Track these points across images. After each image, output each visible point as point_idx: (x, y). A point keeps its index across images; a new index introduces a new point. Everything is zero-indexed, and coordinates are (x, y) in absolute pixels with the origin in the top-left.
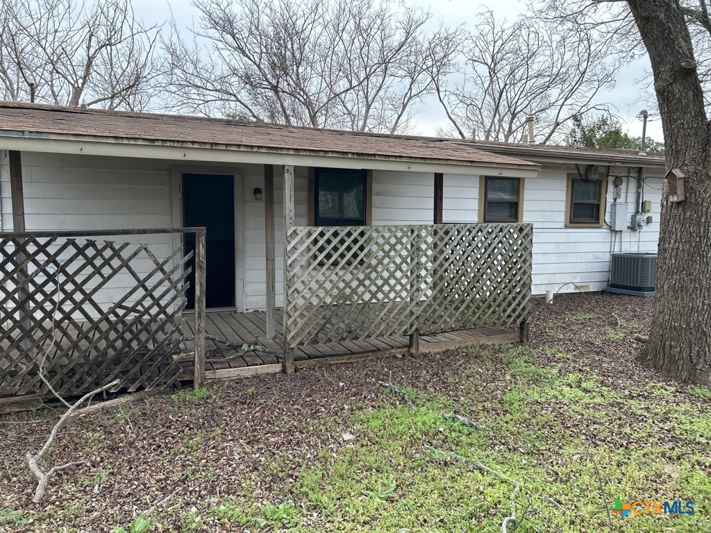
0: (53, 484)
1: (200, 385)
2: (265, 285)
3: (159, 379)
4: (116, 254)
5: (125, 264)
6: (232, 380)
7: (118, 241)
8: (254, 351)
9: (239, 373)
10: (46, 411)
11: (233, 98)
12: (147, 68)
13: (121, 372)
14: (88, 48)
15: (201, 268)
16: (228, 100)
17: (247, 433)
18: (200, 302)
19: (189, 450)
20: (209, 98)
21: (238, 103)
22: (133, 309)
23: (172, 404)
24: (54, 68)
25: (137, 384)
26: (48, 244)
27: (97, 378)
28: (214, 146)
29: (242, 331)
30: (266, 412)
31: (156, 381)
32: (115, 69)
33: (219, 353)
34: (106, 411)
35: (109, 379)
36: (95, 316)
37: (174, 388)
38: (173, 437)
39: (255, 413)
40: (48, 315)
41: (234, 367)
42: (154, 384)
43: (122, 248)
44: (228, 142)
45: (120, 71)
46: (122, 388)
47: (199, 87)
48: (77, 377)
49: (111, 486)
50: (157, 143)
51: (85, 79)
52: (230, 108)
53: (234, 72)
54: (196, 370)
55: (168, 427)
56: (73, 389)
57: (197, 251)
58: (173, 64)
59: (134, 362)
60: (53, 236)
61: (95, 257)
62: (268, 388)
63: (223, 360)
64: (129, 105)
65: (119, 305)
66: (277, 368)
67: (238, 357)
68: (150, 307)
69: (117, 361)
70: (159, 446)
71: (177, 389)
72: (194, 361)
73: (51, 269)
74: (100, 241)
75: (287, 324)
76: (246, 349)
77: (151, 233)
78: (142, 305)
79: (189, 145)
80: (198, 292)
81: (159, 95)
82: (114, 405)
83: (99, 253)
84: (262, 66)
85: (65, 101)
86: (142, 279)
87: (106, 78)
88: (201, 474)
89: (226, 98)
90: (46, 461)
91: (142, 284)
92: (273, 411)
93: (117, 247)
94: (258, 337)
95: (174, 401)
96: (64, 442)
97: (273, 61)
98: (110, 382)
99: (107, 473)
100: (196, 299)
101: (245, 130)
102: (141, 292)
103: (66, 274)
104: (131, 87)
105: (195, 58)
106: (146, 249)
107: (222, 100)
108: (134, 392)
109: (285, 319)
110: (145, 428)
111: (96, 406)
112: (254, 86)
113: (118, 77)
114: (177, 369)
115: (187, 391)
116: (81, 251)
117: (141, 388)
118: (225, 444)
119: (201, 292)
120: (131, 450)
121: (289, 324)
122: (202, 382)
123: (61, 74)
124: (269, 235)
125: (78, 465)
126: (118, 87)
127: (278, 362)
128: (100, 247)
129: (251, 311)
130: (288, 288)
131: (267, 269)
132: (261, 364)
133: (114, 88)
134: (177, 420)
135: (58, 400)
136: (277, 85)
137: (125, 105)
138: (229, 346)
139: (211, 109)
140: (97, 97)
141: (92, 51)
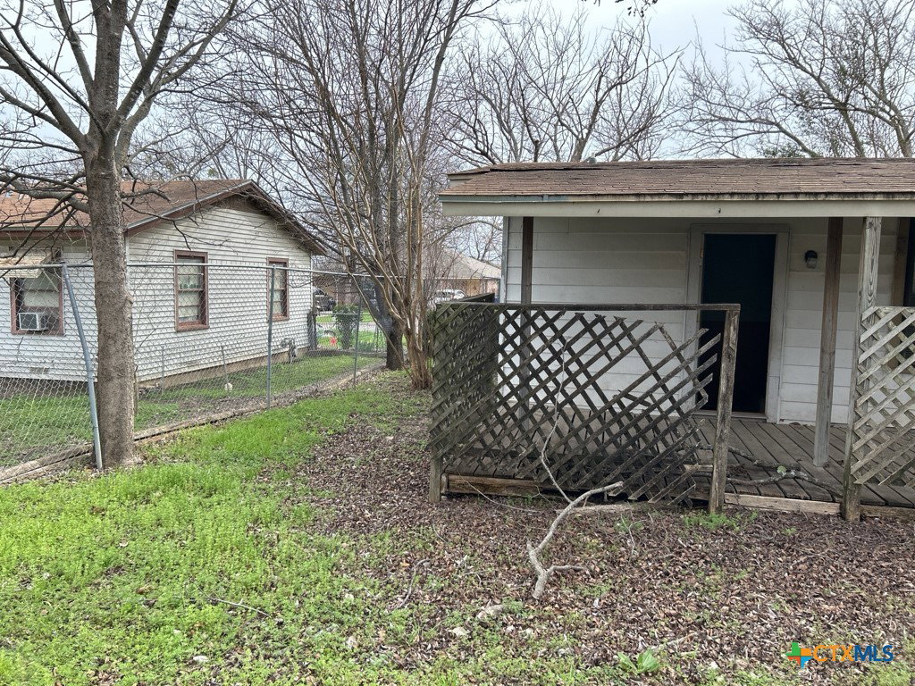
0: (552, 584)
1: (717, 509)
2: (816, 389)
3: (666, 491)
4: (627, 332)
5: (636, 346)
6: (762, 512)
7: (630, 317)
8: (795, 478)
9: (773, 504)
10: (541, 502)
11: (775, 129)
12: (661, 105)
13: (623, 474)
14: (597, 91)
15: (729, 356)
16: (768, 132)
17: (786, 587)
18: (725, 400)
19: (706, 588)
20: (740, 132)
21: (782, 134)
22: (641, 401)
23: (682, 525)
24: (559, 120)
25: (639, 492)
26: (556, 317)
27: (595, 476)
28: (760, 197)
29: (776, 449)
30: (815, 566)
31: (662, 493)
32: (623, 112)
33: (744, 472)
34: (605, 517)
35: (608, 479)
36: (599, 404)
37: (684, 506)
38: (683, 567)
39: (798, 564)
40: (551, 396)
41: (766, 495)
42: (659, 496)
43: (633, 326)
44: (780, 191)
45: (629, 113)
46: (622, 493)
47: (727, 120)
48: (575, 470)
49: (613, 604)
50: (685, 199)
51: (590, 128)
52: (769, 142)
53: (781, 92)
54: (713, 490)
55: (677, 553)
56: (570, 483)
57: (726, 334)
58: (695, 95)
59: (638, 464)
60: (562, 309)
61: (603, 335)
62: (817, 534)
63: (750, 482)
64: (637, 153)
65: (626, 394)
66: (831, 509)
67: (771, 483)
68: (662, 401)
69: (618, 460)
70: (667, 574)
71: (688, 508)
72: (712, 477)
73: (557, 345)
74: (610, 317)
75: (851, 448)
76: (784, 474)
77: (669, 309)
78: (652, 397)
79: (727, 198)
80: (723, 388)
81: (673, 136)
82: (612, 511)
83: (608, 331)
84: (823, 78)
85: (566, 157)
86: (654, 365)
87: (613, 123)
88: (722, 623)
89: (765, 130)
90: (544, 556)
91: (653, 371)
92: (825, 569)
93: (628, 325)
94: (800, 460)
95: (684, 523)
96: (560, 541)
97: (842, 68)
98: (609, 484)
99: (608, 589)
100: (720, 396)
101: (802, 171)
102: (651, 381)
103: (571, 352)
104: (641, 130)
105: (724, 82)
106: (661, 329)
107: (759, 132)
108: (636, 501)
109: (848, 441)
110: (649, 546)
111: (593, 508)
112: (808, 107)
113: (626, 120)
114: (688, 483)
115: (700, 514)
116: (588, 328)
117: (643, 498)
118: (755, 595)
119: (727, 387)
120: (634, 569)
121: (856, 447)
122: (720, 507)
123: (565, 126)
124: (829, 317)
125: (576, 571)
126: (625, 132)
127: (834, 501)
128: (609, 324)
129: (788, 423)
130: (857, 395)
131: (821, 366)
132: (805, 499)
133: (620, 134)
134: (689, 547)
135: (557, 492)
136: (847, 100)
137: (631, 152)
138: (758, 465)
139: (741, 146)
140: (601, 148)
141: (601, 94)
